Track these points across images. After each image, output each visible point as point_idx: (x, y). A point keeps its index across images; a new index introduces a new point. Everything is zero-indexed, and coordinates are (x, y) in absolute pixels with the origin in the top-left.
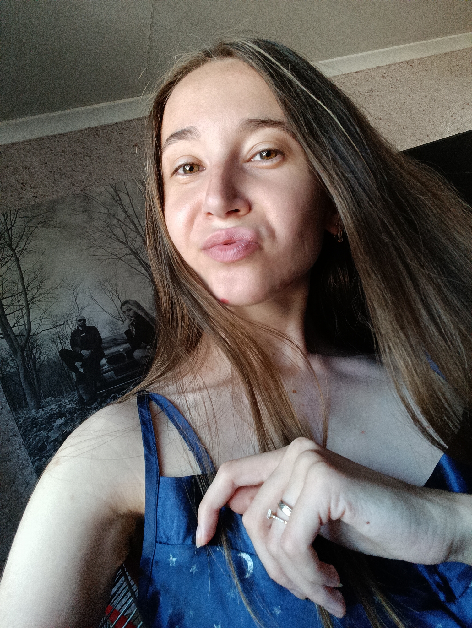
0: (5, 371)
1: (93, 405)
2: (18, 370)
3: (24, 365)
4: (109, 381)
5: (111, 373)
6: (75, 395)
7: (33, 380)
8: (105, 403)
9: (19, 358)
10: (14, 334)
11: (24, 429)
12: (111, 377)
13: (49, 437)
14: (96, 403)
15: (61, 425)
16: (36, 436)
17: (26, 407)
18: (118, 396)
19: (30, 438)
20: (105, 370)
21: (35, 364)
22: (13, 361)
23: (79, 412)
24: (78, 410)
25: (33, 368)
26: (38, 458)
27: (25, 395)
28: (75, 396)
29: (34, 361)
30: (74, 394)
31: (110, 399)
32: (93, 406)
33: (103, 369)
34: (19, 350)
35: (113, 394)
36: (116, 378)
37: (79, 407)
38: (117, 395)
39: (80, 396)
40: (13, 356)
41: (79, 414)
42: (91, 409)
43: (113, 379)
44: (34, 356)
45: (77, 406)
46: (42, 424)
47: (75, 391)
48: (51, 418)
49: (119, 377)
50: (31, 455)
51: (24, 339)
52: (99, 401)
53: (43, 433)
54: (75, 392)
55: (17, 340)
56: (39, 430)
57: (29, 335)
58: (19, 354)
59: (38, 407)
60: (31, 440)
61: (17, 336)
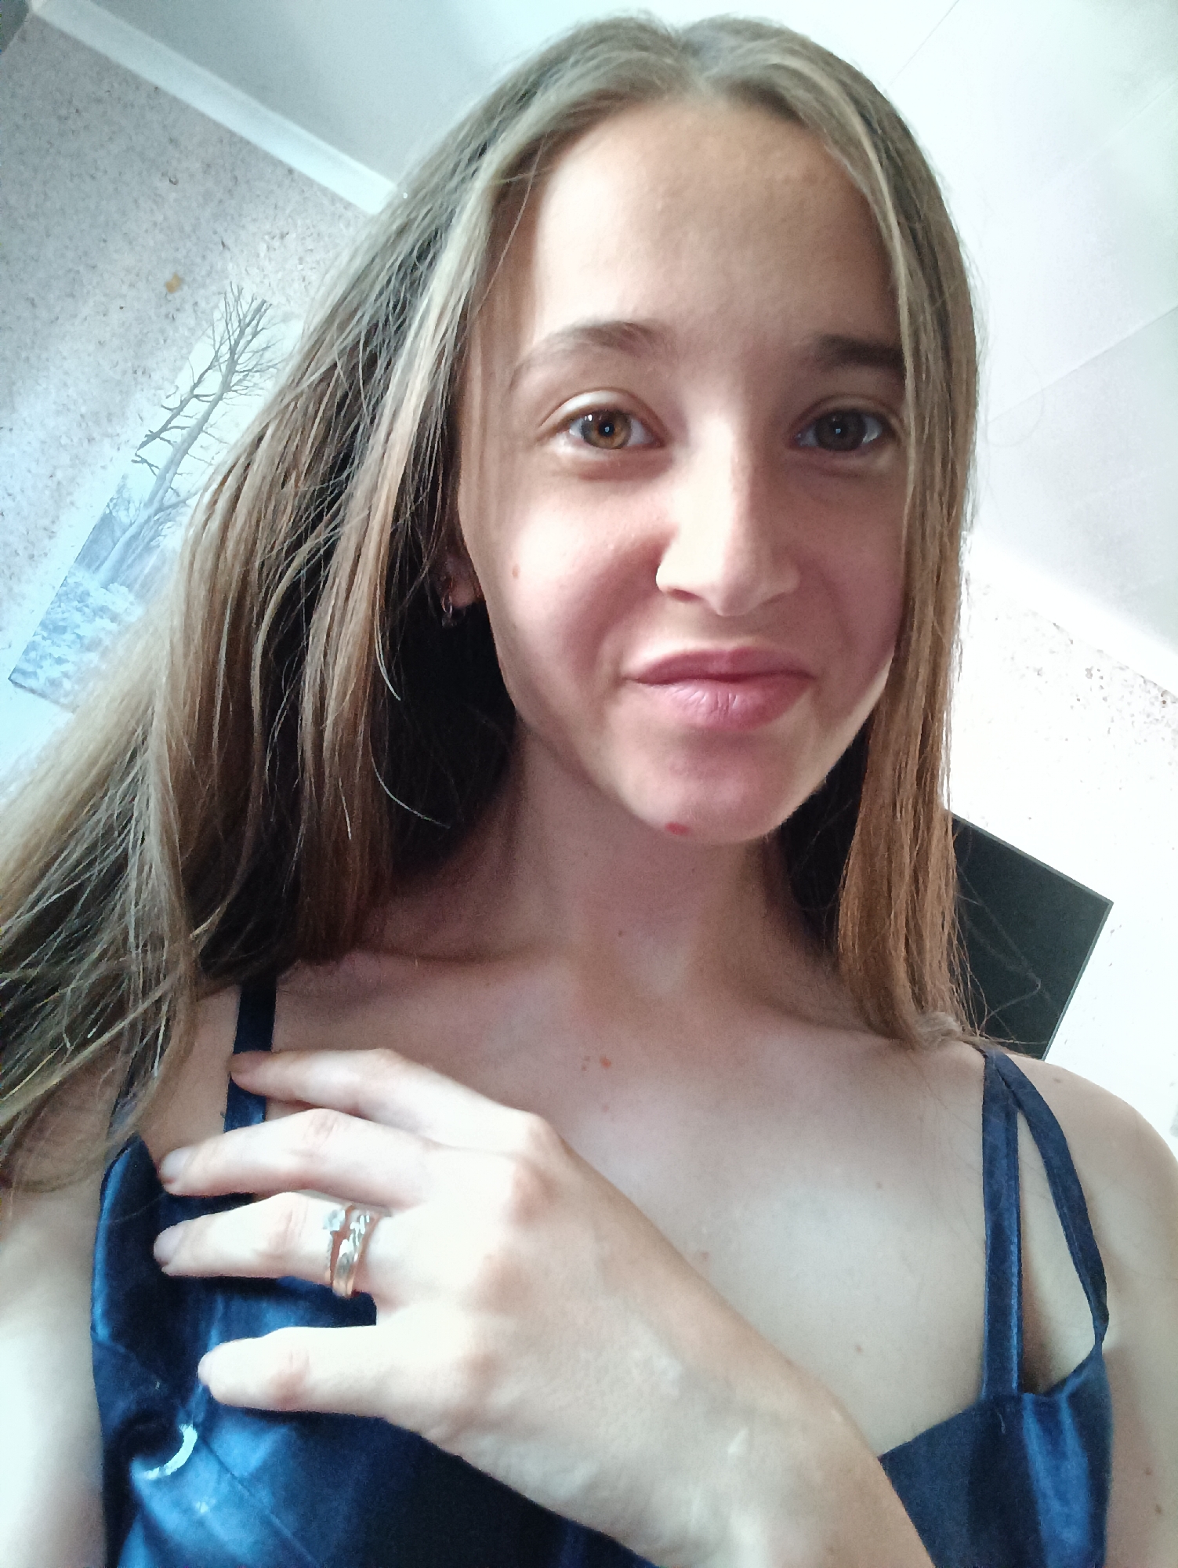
0: (117, 511)
2: (131, 525)
3: (141, 527)
7: (133, 552)
9: (144, 515)
10: (171, 482)
11: (66, 591)
13: (78, 626)
15: (104, 629)
16: (70, 611)
17: (94, 573)
19: (60, 606)
21: (151, 540)
22: (136, 511)
25: (146, 540)
26: (45, 634)
27: (106, 558)
29: (157, 534)
34: (156, 505)
40: (142, 505)
44: (162, 529)
46: (87, 606)
48: (102, 611)
50: (43, 625)
51: (174, 500)
53: (77, 617)
55: (167, 491)
56: (78, 610)
57: (184, 502)
58: (151, 510)
59: (105, 586)
60: (59, 610)
61: (172, 489)
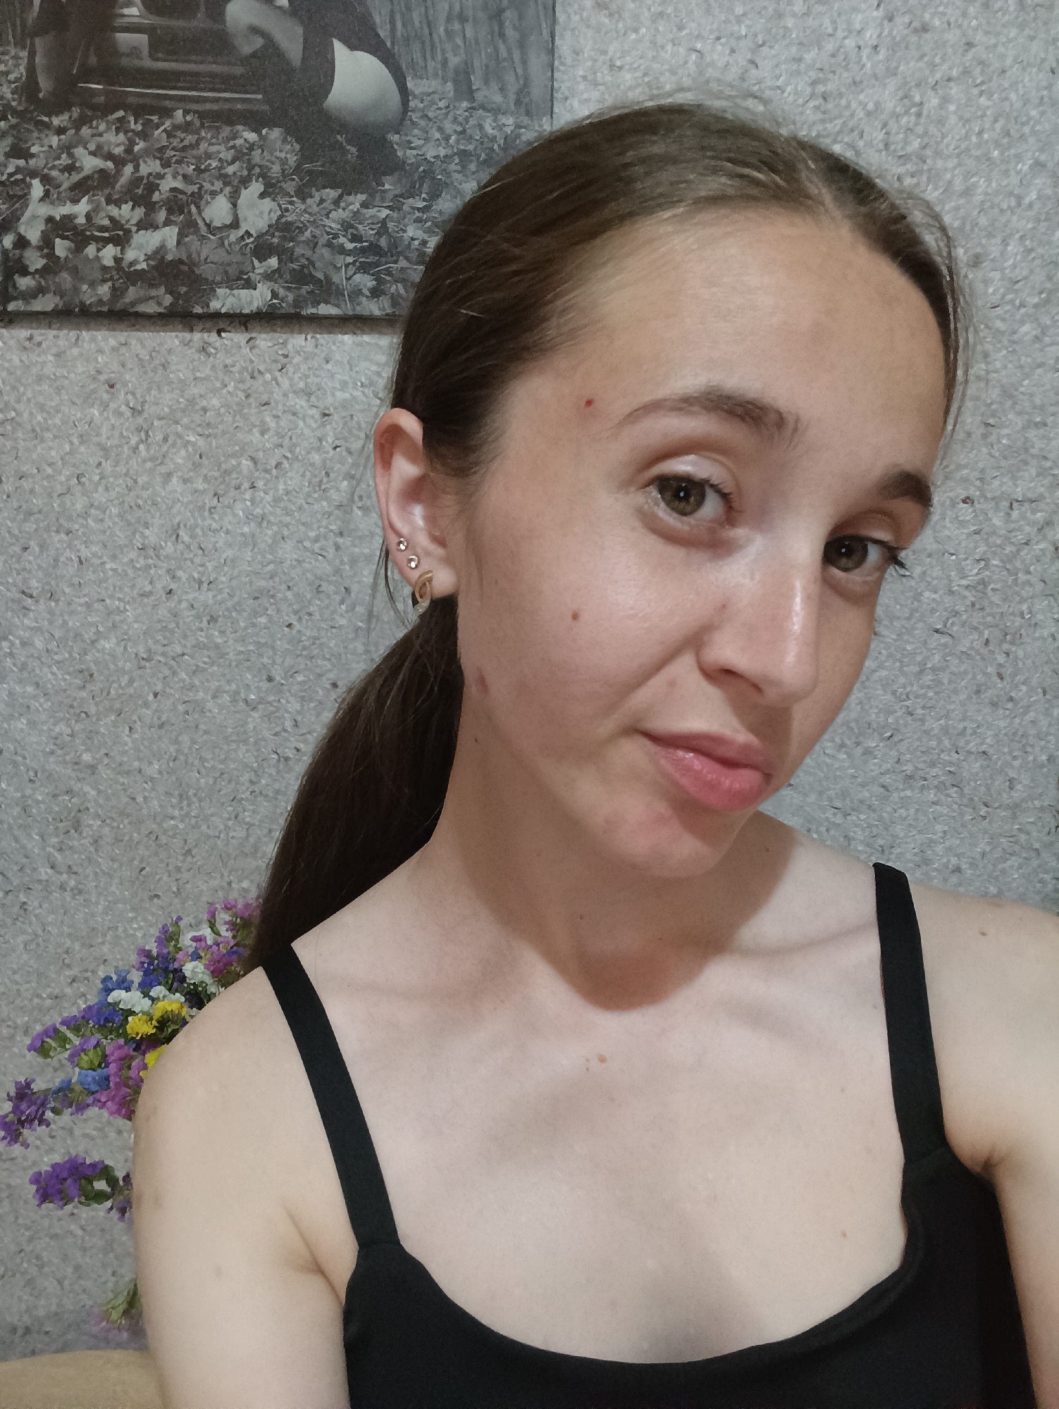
1: (57, 116)
4: (125, 62)
5: (142, 39)
6: (20, 61)
8: (91, 127)
12: (134, 52)
14: (66, 117)
18: (132, 122)
20: (127, 20)
23: (14, 121)
24: (15, 112)
28: (17, 66)
30: (16, 57)
31: (108, 122)
32: (56, 121)
33: (124, 16)
35: (121, 113)
36: (148, 63)
37: (20, 104)
38: (132, 119)
39: (31, 69)
41: (12, 127)
42: (47, 126)
43: (137, 63)
45: (14, 100)
47: (24, 48)
49: (161, 65)
52: (76, 112)
54: (24, 54)
